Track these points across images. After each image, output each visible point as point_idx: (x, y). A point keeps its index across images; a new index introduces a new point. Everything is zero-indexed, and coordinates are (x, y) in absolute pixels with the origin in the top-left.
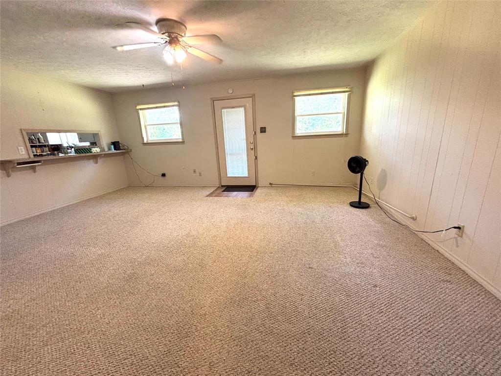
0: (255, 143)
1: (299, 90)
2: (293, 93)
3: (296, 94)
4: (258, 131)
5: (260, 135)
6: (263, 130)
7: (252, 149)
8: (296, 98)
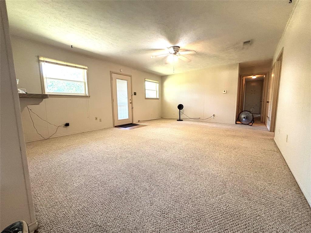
0: (131, 100)
1: (148, 79)
2: (145, 79)
3: (146, 80)
4: (133, 94)
5: (134, 96)
6: (135, 94)
7: (130, 103)
8: (146, 82)
